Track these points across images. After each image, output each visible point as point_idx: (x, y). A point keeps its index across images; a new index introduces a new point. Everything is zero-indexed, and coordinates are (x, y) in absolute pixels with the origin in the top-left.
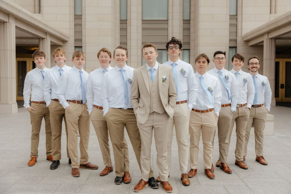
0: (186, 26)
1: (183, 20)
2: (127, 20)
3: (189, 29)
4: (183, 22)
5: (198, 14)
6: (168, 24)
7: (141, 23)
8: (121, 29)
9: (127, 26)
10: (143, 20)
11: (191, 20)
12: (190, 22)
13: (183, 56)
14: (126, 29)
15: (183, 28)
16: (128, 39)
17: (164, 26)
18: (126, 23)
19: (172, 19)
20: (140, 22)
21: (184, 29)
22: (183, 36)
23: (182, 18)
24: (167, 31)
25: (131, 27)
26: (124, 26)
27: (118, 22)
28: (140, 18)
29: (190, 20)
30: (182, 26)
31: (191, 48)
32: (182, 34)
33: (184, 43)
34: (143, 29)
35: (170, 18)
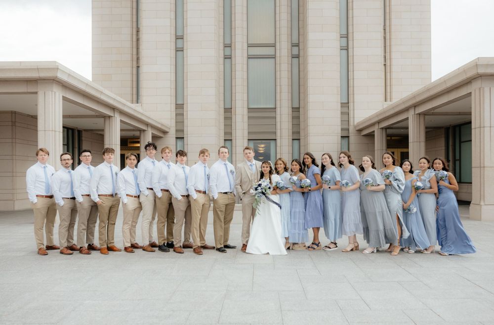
0: (296, 114)
1: (292, 108)
2: (231, 108)
3: (298, 118)
4: (292, 110)
6: (276, 112)
8: (226, 118)
9: (232, 115)
10: (248, 109)
12: (299, 110)
13: (292, 146)
14: (231, 118)
15: (292, 116)
16: (232, 129)
17: (272, 114)
18: (231, 111)
19: (280, 107)
20: (246, 111)
21: (293, 118)
23: (290, 106)
24: (274, 120)
25: (236, 116)
26: (228, 115)
27: (222, 110)
28: (246, 106)
29: (299, 108)
30: (291, 114)
31: (301, 138)
32: (291, 123)
33: (293, 133)
34: (249, 118)
35: (278, 106)
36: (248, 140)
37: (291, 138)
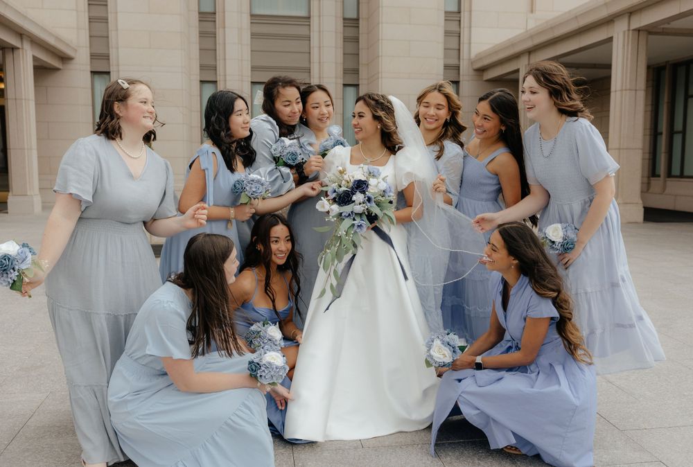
0: (351, 32)
1: (344, 19)
2: (215, 13)
3: (356, 40)
4: (344, 23)
5: (379, 7)
6: (309, 25)
7: (249, 21)
8: (203, 34)
9: (215, 28)
10: (252, 16)
11: (360, 20)
12: (358, 24)
13: (343, 99)
14: (214, 35)
15: (344, 37)
16: (218, 58)
17: (302, 31)
18: (214, 20)
19: (320, 16)
20: (246, 19)
21: (346, 39)
22: (344, 54)
23: (340, 14)
24: (308, 42)
25: (226, 29)
26: (208, 27)
27: (195, 16)
28: (246, 8)
29: (357, 20)
30: (342, 31)
31: (360, 83)
32: (342, 49)
33: (346, 71)
34: (254, 36)
35: (314, 13)
36: (252, 82)
37: (341, 82)
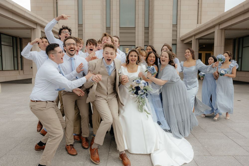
0: (146, 31)
1: (145, 27)
2: (110, 27)
3: (148, 33)
4: (145, 29)
5: (154, 24)
9: (110, 31)
10: (120, 28)
12: (149, 29)
17: (133, 31)
18: (110, 29)
19: (138, 27)
20: (118, 28)
21: (145, 33)
23: (144, 26)
24: (135, 34)
25: (113, 31)
27: (105, 28)
28: (118, 26)
29: (149, 27)
30: (144, 31)
33: (145, 42)
34: (120, 33)
37: (144, 45)
